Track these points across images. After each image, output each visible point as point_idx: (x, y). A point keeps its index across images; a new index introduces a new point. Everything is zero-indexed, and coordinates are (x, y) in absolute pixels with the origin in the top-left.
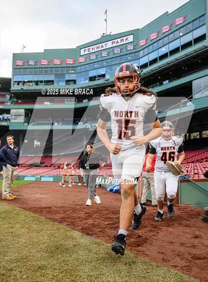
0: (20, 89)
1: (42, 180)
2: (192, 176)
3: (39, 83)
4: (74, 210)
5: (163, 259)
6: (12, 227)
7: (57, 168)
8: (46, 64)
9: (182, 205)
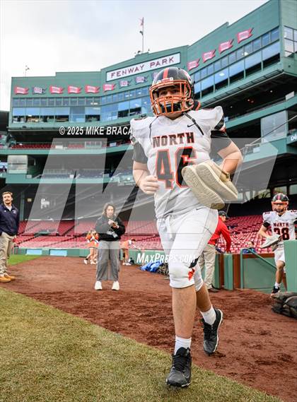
0: (21, 126)
1: (51, 254)
2: (260, 250)
3: (48, 119)
4: (95, 297)
5: (216, 365)
6: (6, 320)
7: (72, 237)
8: (58, 92)
9: (245, 290)
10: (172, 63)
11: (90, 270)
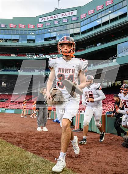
1: (6, 112)
3: (8, 40)
4: (29, 136)
7: (18, 103)
8: (14, 27)
9: (108, 134)
10: (73, 15)
11: (27, 121)
